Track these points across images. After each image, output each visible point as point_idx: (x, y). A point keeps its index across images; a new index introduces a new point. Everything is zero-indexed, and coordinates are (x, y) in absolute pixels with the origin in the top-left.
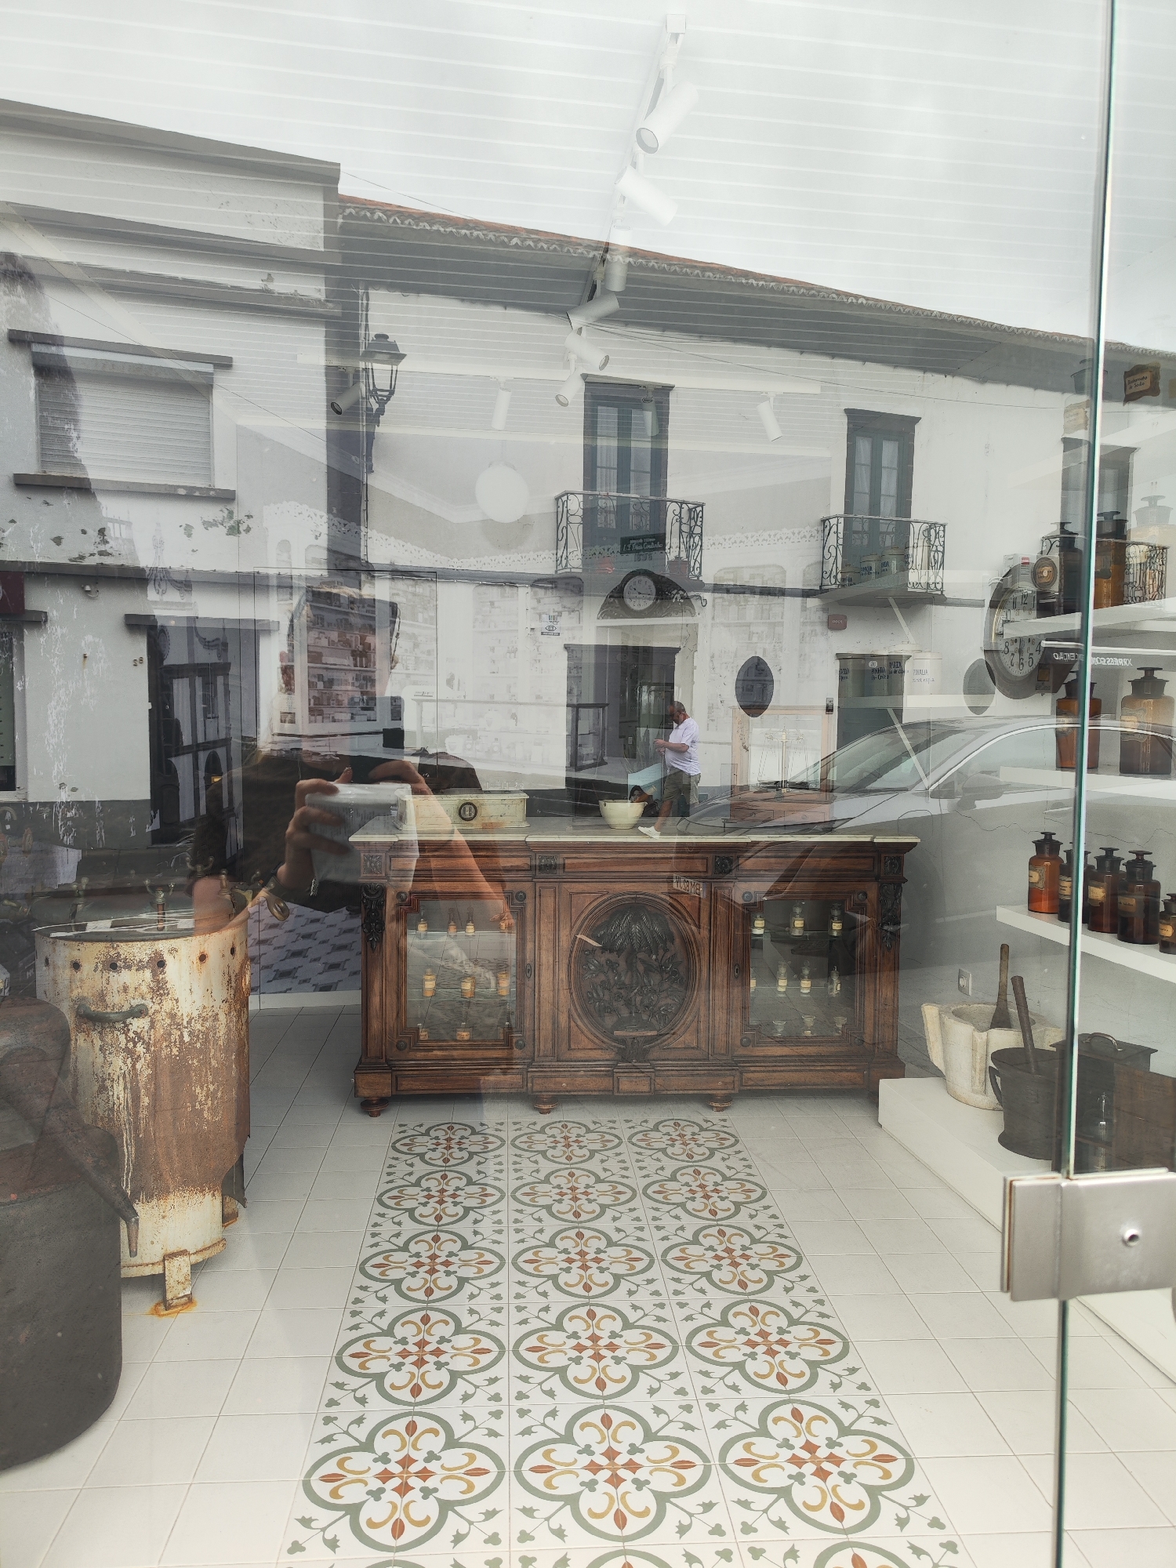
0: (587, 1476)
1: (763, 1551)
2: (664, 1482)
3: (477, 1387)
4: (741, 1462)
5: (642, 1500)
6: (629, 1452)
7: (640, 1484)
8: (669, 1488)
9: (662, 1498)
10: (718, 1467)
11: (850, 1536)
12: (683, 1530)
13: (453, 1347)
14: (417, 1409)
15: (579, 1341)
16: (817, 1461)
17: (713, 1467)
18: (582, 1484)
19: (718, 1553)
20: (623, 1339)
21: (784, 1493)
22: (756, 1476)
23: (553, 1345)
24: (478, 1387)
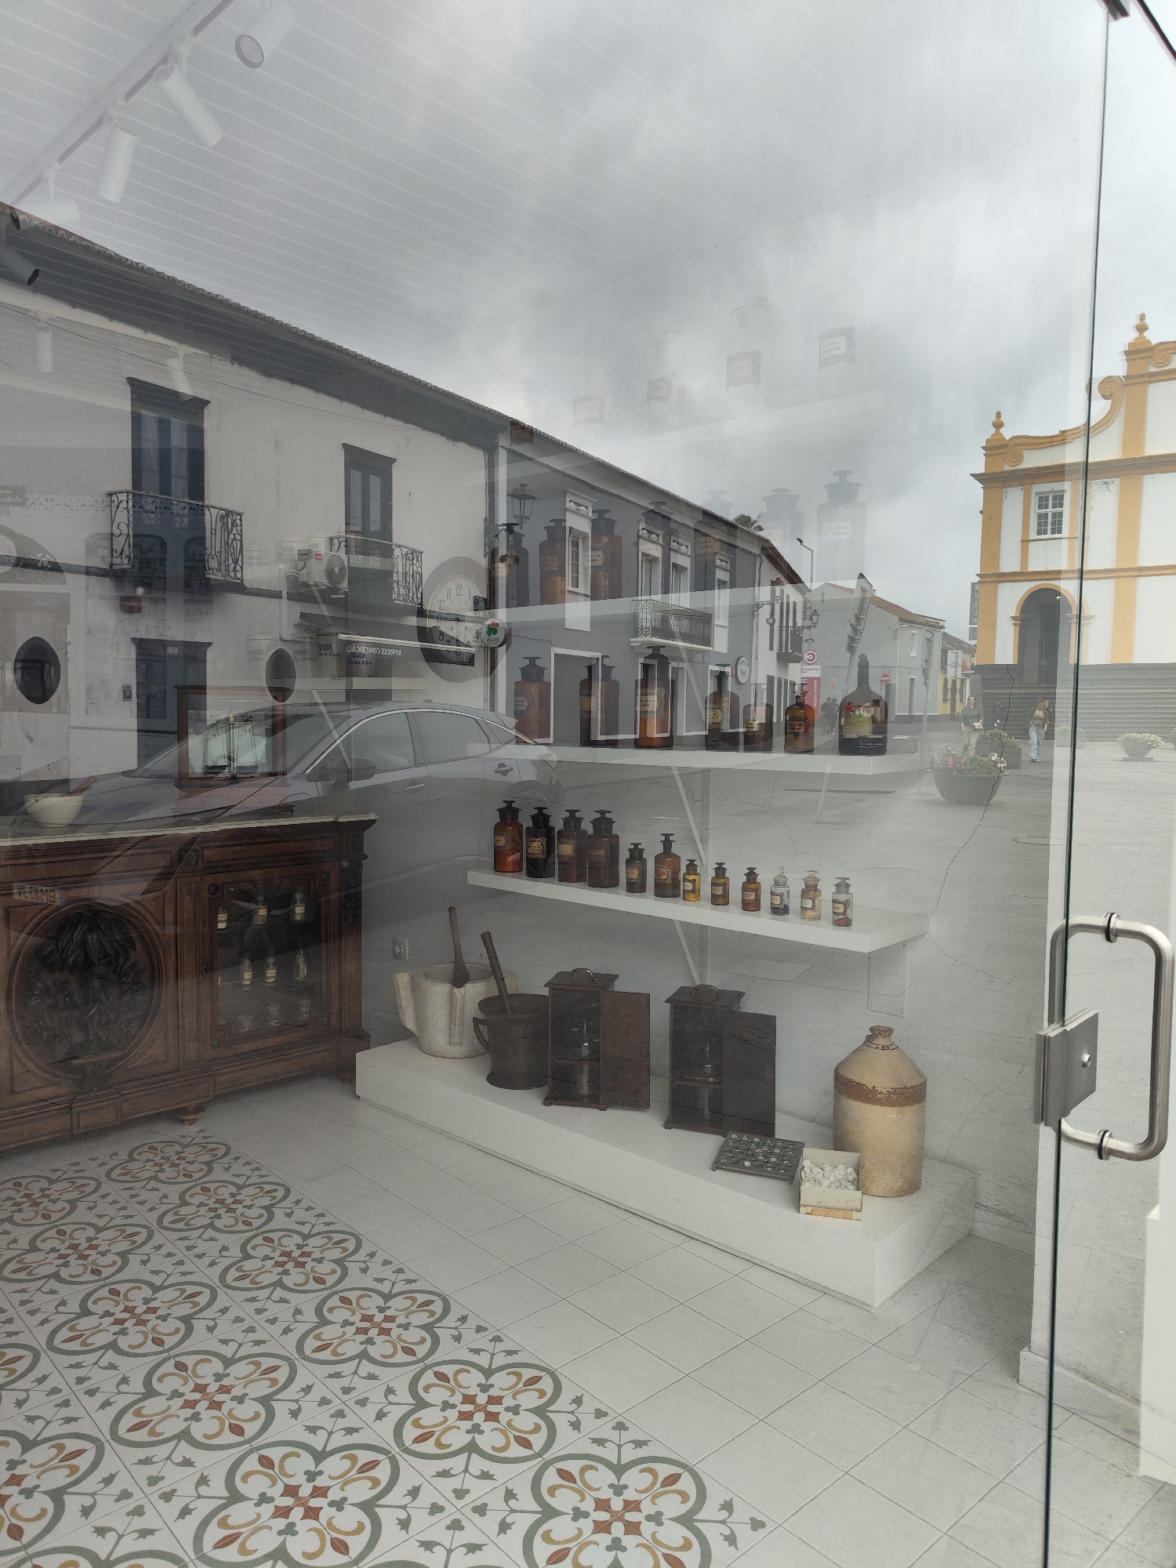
0: (281, 1523)
1: (485, 1505)
2: (361, 1491)
3: (93, 1495)
4: (420, 1439)
5: (351, 1517)
6: (309, 1480)
7: (339, 1505)
8: (369, 1494)
9: (368, 1506)
10: (401, 1453)
11: (544, 1457)
12: (405, 1524)
13: (31, 1466)
14: (31, 1551)
15: (185, 1397)
16: (482, 1408)
17: (397, 1456)
18: (280, 1533)
19: (448, 1528)
20: (232, 1377)
21: (472, 1448)
22: (439, 1444)
23: (157, 1414)
24: (95, 1493)
